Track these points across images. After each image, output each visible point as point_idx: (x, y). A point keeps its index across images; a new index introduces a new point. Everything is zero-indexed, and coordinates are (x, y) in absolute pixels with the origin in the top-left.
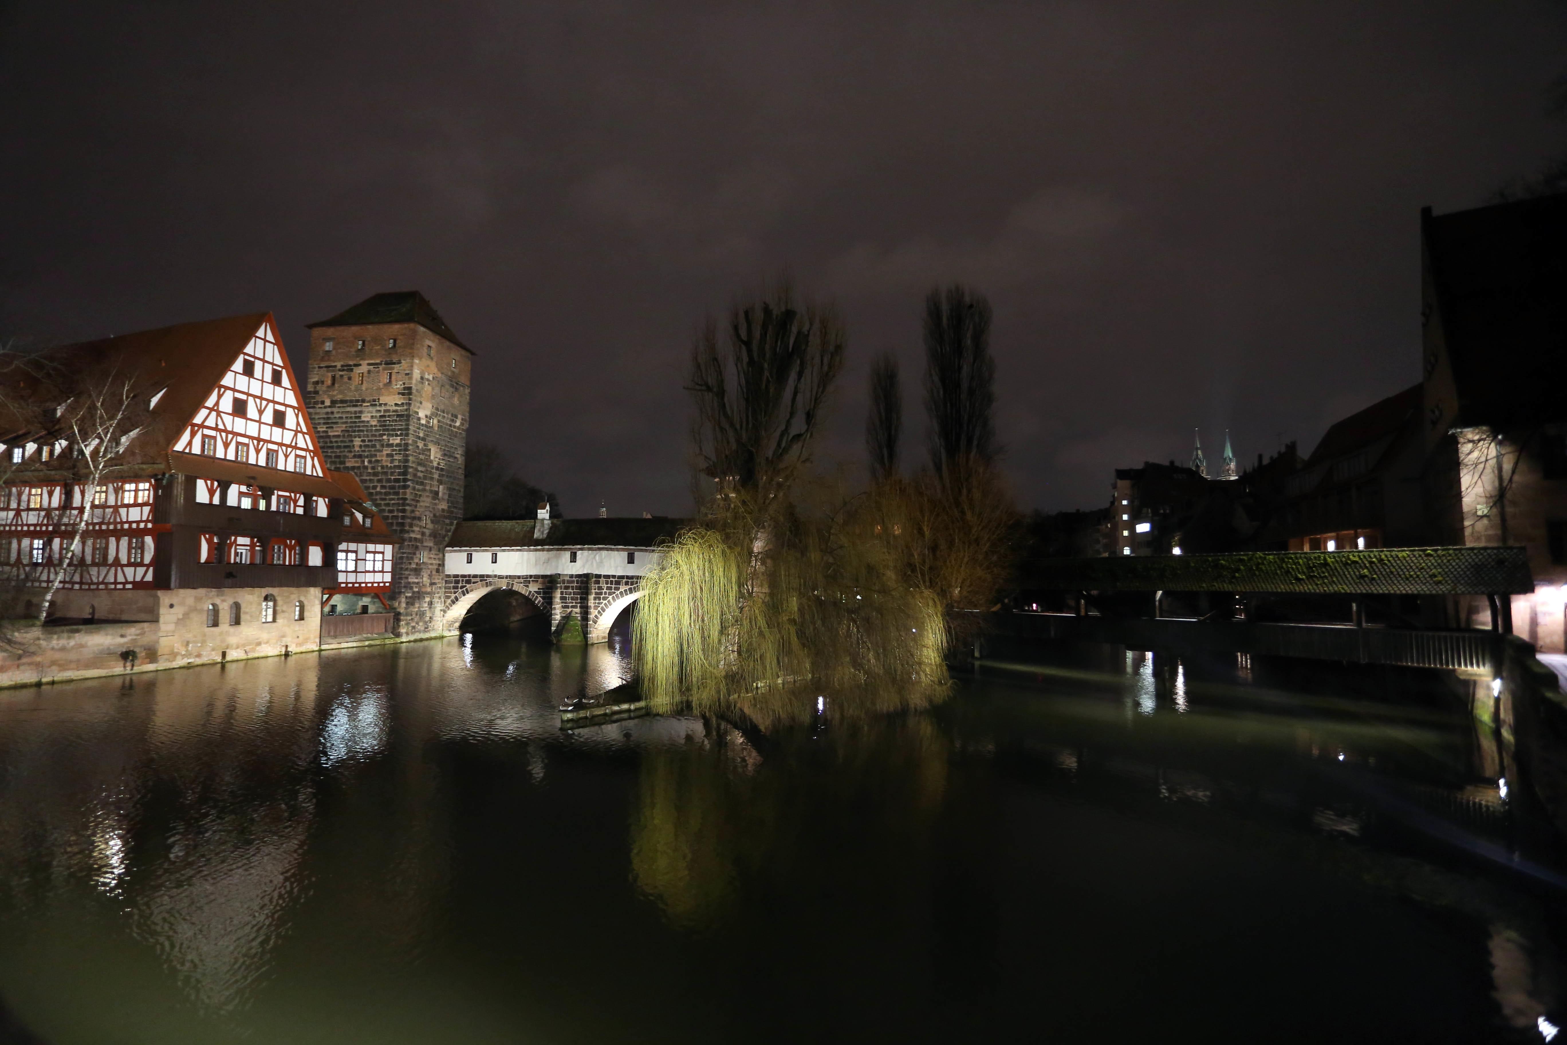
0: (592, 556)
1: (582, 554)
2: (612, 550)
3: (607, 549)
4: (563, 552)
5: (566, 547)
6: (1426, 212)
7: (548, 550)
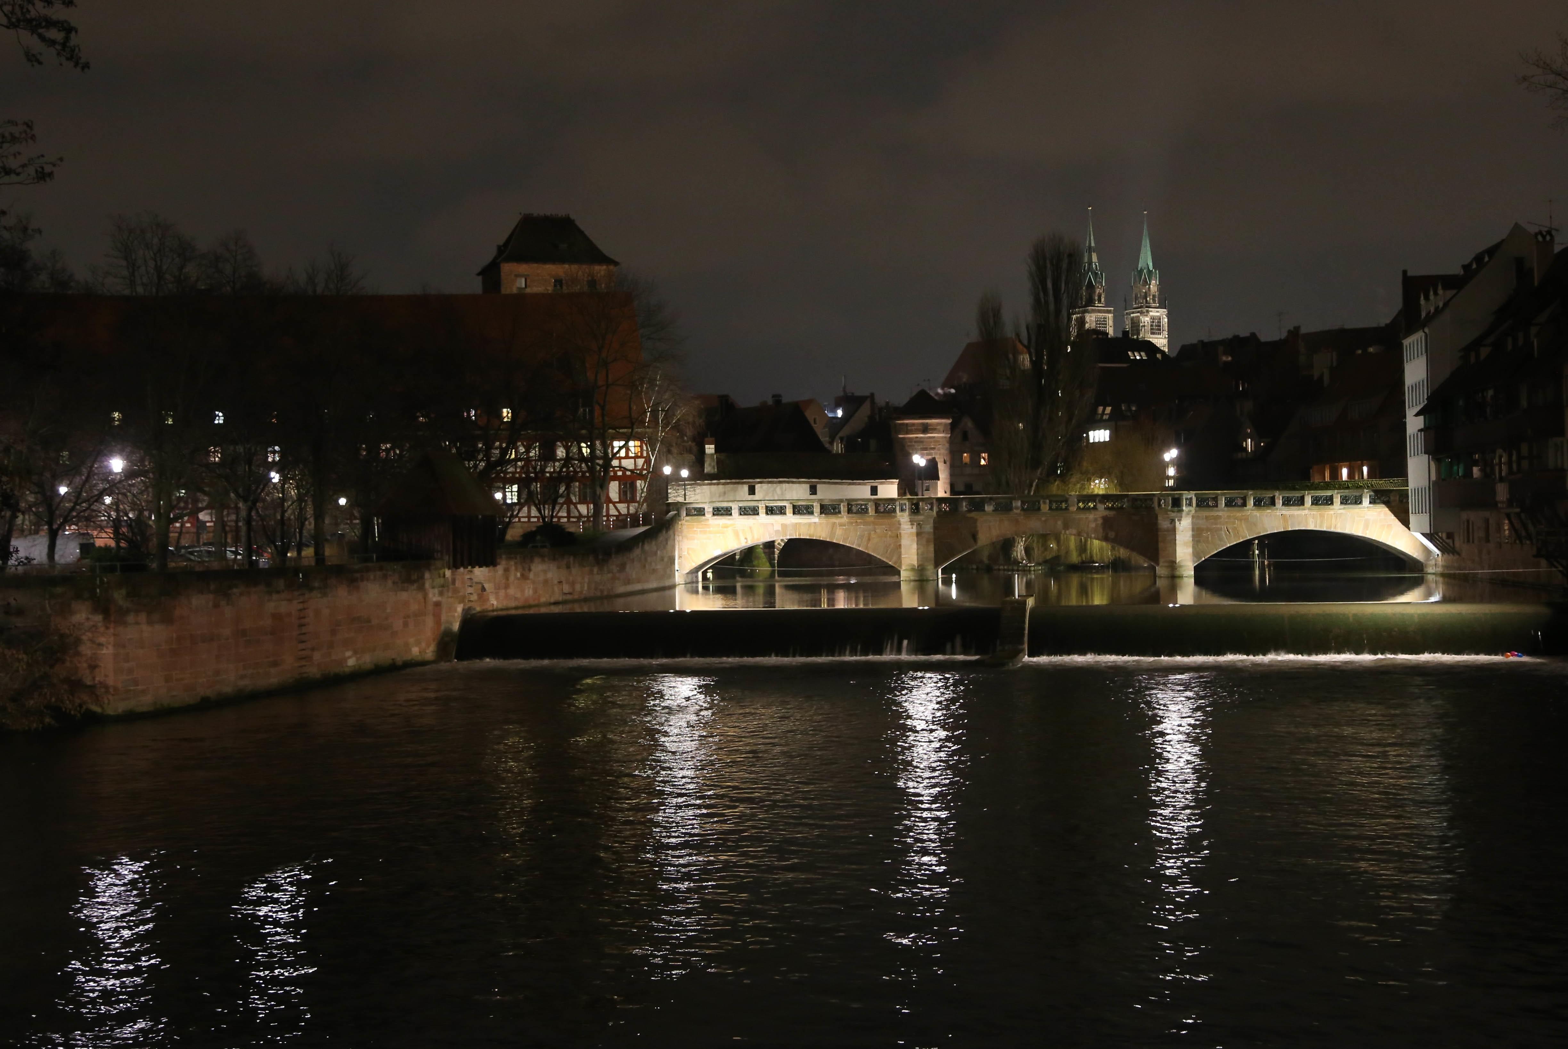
0: (772, 489)
1: (761, 487)
2: (793, 482)
3: (788, 482)
4: (740, 486)
5: (745, 480)
6: (1405, 272)
7: (724, 484)
